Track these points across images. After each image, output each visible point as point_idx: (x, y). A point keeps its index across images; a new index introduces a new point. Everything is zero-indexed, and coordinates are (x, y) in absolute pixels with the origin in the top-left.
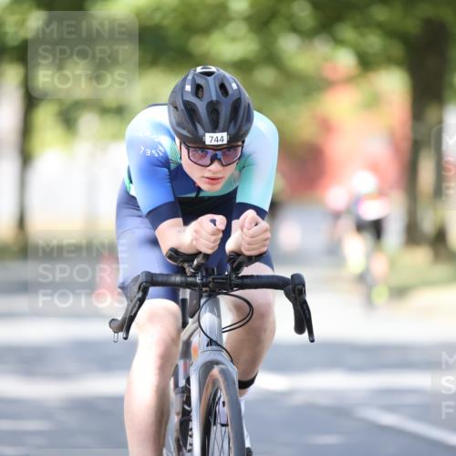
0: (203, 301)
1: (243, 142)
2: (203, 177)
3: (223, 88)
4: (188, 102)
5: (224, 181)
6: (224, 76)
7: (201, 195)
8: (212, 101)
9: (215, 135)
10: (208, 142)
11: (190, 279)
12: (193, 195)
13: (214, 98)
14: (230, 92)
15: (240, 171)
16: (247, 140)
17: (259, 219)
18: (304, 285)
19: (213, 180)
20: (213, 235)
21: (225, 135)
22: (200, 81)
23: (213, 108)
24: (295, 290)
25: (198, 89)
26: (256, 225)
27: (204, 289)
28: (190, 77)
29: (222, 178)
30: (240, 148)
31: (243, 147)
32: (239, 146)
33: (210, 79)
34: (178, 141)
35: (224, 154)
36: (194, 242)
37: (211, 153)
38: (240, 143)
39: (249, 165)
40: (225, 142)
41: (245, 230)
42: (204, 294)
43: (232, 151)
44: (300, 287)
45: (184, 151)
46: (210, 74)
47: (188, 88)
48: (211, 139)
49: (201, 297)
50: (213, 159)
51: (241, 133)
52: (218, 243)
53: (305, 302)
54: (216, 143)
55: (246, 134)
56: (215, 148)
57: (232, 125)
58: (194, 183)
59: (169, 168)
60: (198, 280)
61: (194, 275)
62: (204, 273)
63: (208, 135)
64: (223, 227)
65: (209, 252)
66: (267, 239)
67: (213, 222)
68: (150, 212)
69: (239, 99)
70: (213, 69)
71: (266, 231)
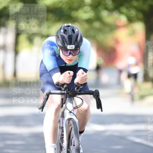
0: (67, 99)
1: (80, 48)
2: (67, 59)
3: (73, 31)
4: (62, 35)
5: (73, 61)
6: (74, 27)
7: (67, 65)
8: (70, 35)
9: (70, 46)
10: (68, 48)
11: (63, 92)
12: (64, 65)
13: (70, 34)
14: (76, 32)
15: (79, 57)
16: (81, 47)
17: (84, 72)
18: (99, 93)
20: (69, 77)
21: (74, 46)
22: (66, 28)
23: (70, 37)
24: (96, 95)
25: (65, 31)
26: (83, 74)
27: (68, 95)
28: (63, 27)
29: (73, 60)
31: (79, 50)
32: (78, 49)
33: (69, 28)
34: (59, 48)
35: (73, 52)
36: (63, 80)
37: (69, 51)
38: (79, 49)
39: (82, 55)
40: (74, 48)
41: (79, 76)
42: (68, 97)
43: (76, 51)
44: (98, 94)
45: (61, 51)
46: (69, 26)
47: (62, 31)
48: (69, 47)
50: (70, 54)
51: (79, 45)
52: (71, 80)
53: (99, 99)
54: (71, 49)
55: (80, 45)
56: (71, 50)
57: (76, 43)
58: (64, 61)
59: (56, 56)
60: (65, 92)
61: (64, 90)
62: (67, 90)
63: (68, 46)
64: (72, 75)
65: (68, 83)
66: (87, 79)
67: (69, 73)
68: (50, 71)
69: (78, 34)
70: (70, 25)
71: (86, 76)
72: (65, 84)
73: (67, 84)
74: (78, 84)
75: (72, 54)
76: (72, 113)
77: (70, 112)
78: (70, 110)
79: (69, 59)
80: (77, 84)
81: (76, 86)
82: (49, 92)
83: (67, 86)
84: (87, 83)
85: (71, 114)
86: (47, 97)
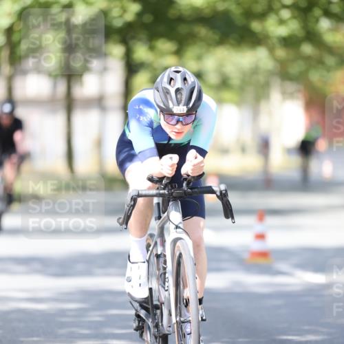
0: (170, 203)
1: (196, 112)
2: (173, 131)
3: (185, 80)
4: (165, 88)
5: (183, 135)
7: (171, 142)
8: (178, 88)
9: (179, 108)
10: (175, 112)
11: (162, 192)
12: (166, 142)
13: (180, 86)
14: (190, 82)
15: (194, 128)
17: (198, 155)
19: (178, 133)
20: (172, 166)
21: (185, 108)
22: (172, 76)
23: (179, 92)
25: (171, 80)
26: (196, 158)
27: (171, 197)
29: (183, 132)
30: (194, 116)
32: (194, 114)
33: (179, 75)
35: (184, 119)
37: (177, 117)
40: (185, 112)
43: (189, 117)
45: (162, 116)
46: (178, 72)
48: (177, 109)
49: (169, 201)
50: (178, 121)
51: (195, 106)
52: (175, 169)
54: (180, 112)
56: (179, 115)
59: (152, 129)
60: (166, 192)
61: (164, 189)
62: (170, 188)
63: (175, 107)
64: (177, 162)
65: (170, 176)
66: (203, 166)
67: (171, 158)
68: (140, 153)
69: (194, 87)
70: (180, 69)
71: (202, 162)
72: (165, 177)
73: (168, 178)
74: (188, 176)
75: (182, 122)
76: (180, 228)
77: (177, 227)
78: (176, 224)
79: (177, 131)
80: (185, 176)
81: (185, 179)
82: (137, 194)
83: (168, 181)
84: (203, 173)
85: (178, 230)
86: (132, 203)
